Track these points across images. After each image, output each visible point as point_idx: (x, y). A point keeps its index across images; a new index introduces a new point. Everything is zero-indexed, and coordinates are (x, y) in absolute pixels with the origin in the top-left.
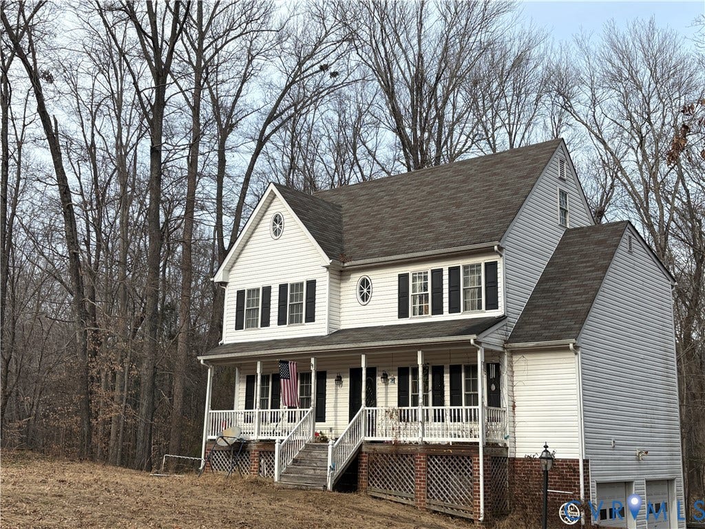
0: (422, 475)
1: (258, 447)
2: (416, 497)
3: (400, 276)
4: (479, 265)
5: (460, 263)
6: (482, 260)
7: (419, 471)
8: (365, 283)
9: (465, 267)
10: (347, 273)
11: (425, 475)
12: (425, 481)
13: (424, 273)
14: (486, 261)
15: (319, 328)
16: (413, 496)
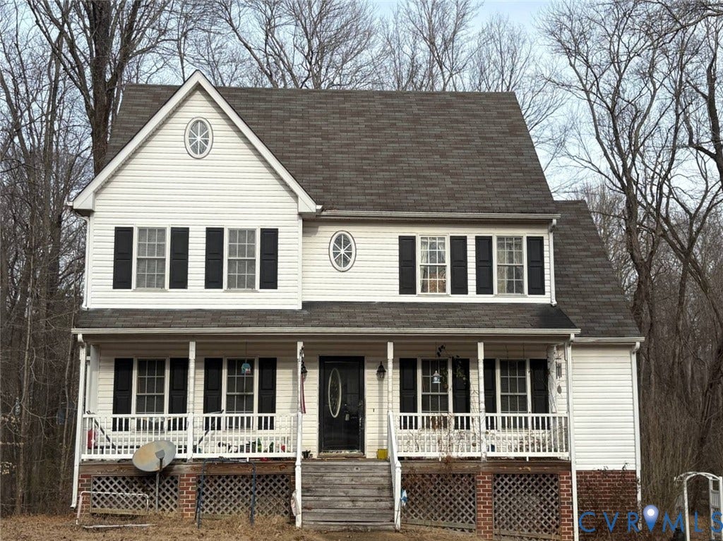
0: (487, 499)
1: (195, 469)
2: (479, 528)
3: (401, 238)
4: (520, 238)
5: (494, 233)
6: (524, 233)
7: (482, 495)
8: (342, 241)
9: (500, 238)
10: (313, 224)
11: (491, 499)
12: (491, 507)
13: (440, 238)
14: (529, 235)
15: (286, 297)
16: (474, 526)
